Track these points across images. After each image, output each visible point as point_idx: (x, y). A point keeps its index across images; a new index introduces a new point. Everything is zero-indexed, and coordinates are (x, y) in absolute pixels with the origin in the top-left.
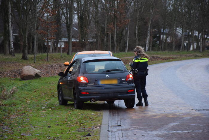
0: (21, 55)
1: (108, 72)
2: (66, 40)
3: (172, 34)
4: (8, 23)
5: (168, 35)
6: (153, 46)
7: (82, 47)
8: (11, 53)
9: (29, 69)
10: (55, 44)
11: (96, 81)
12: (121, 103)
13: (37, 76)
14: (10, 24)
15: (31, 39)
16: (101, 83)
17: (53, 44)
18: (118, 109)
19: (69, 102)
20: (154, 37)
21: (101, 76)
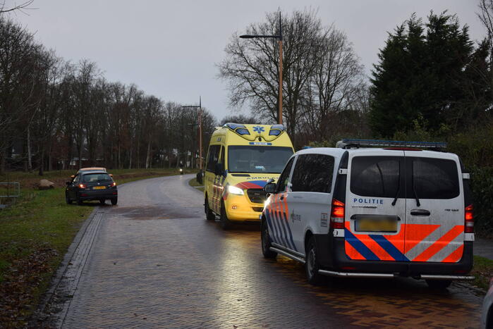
0: (38, 173)
1: (99, 181)
2: (76, 159)
3: (171, 155)
4: (27, 145)
5: (165, 154)
6: (153, 164)
7: (86, 165)
8: (29, 170)
9: (45, 182)
10: (67, 163)
11: (92, 187)
12: (107, 202)
13: (51, 187)
14: (29, 147)
15: (46, 158)
16: (94, 188)
17: (66, 164)
18: (108, 205)
19: (74, 202)
20: (154, 157)
21: (95, 184)
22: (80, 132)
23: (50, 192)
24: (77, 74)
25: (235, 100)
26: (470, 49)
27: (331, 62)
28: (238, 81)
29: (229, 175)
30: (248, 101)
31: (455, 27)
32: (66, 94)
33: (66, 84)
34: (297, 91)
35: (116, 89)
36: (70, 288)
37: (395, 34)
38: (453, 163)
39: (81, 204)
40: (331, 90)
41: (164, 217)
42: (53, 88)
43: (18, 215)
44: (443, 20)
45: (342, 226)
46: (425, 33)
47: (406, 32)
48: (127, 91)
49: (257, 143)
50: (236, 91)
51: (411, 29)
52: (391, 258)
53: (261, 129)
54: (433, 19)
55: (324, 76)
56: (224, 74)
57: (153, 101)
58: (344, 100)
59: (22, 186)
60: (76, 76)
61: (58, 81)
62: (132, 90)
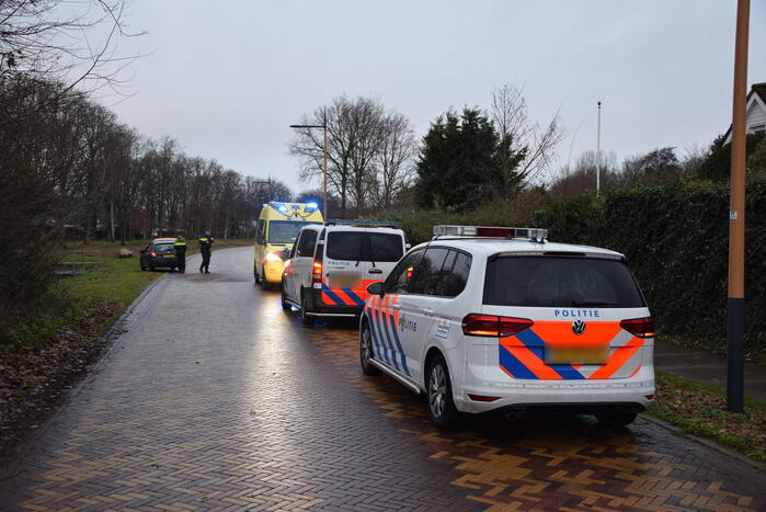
0: (120, 242)
1: (168, 250)
8: (112, 240)
9: (125, 251)
11: (162, 255)
13: (130, 256)
16: (165, 257)
19: (147, 269)
20: (232, 228)
21: (165, 252)
22: (161, 204)
23: (128, 260)
24: (159, 149)
25: (304, 176)
26: (496, 138)
27: (395, 141)
28: (306, 158)
29: (269, 245)
30: (315, 177)
31: (485, 120)
32: (148, 167)
33: (147, 159)
34: (362, 169)
35: (197, 163)
36: (127, 327)
37: (435, 123)
38: (399, 237)
39: (153, 270)
40: (395, 166)
41: (221, 281)
42: (136, 163)
43: (96, 278)
44: (474, 114)
45: (320, 281)
46: (460, 124)
47: (445, 122)
48: (207, 165)
49: (294, 218)
50: (303, 168)
51: (450, 119)
52: (354, 303)
53: (298, 207)
54: (467, 112)
55: (388, 155)
56: (293, 152)
57: (232, 175)
58: (407, 177)
59: (103, 255)
60: (158, 150)
61: (141, 155)
62: (212, 164)
